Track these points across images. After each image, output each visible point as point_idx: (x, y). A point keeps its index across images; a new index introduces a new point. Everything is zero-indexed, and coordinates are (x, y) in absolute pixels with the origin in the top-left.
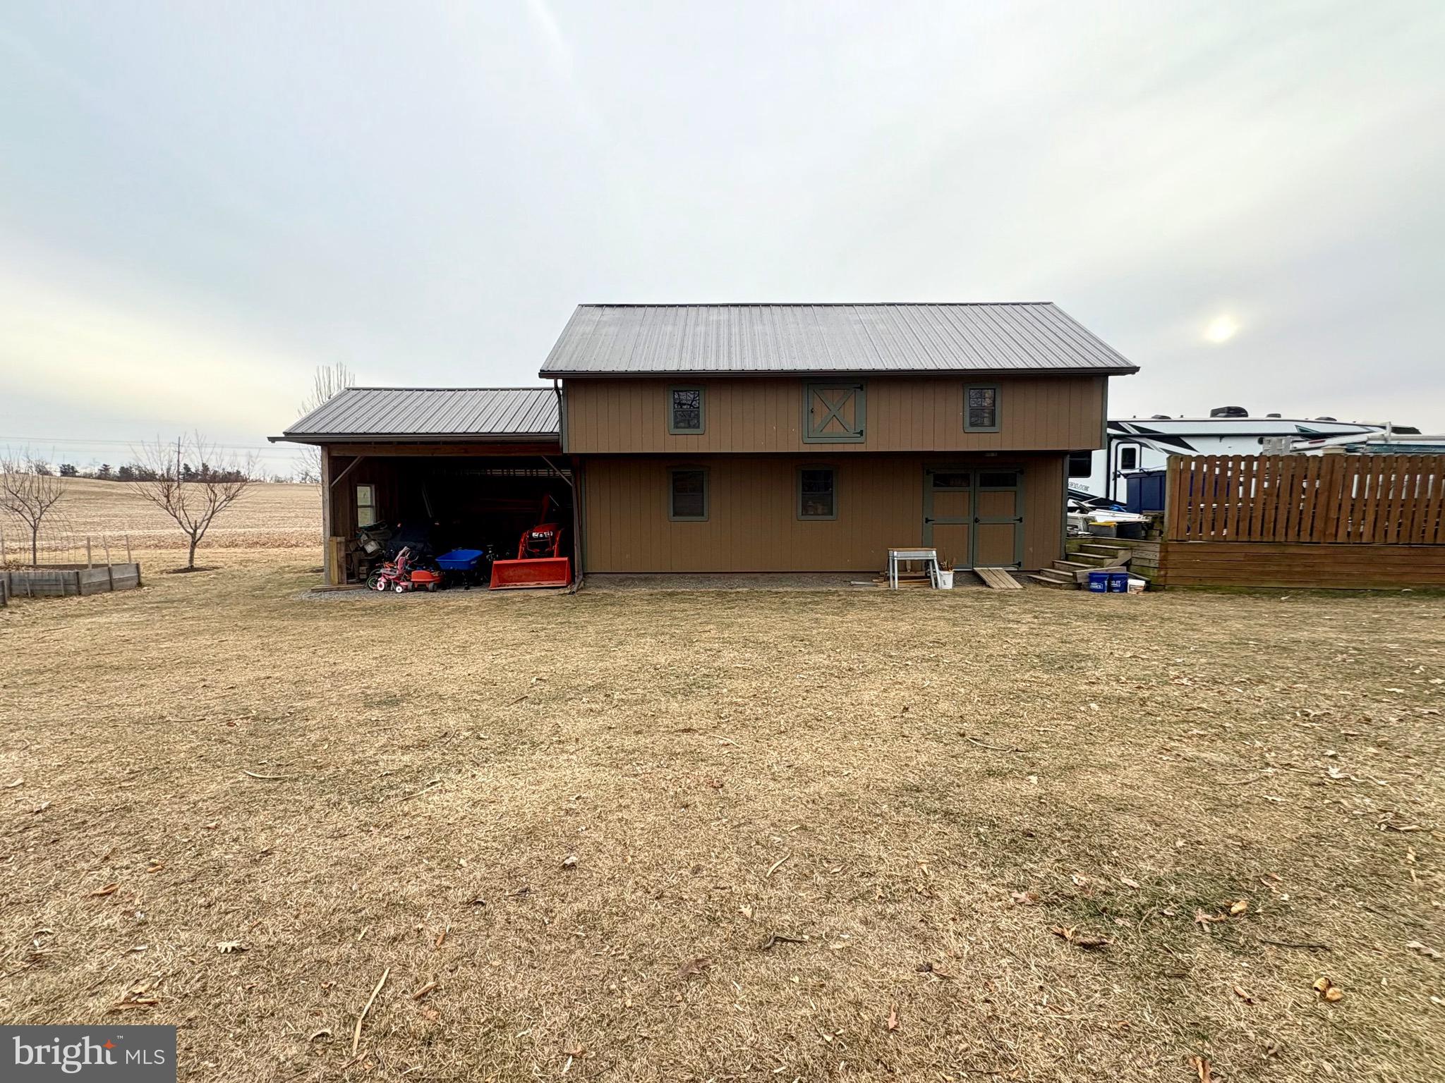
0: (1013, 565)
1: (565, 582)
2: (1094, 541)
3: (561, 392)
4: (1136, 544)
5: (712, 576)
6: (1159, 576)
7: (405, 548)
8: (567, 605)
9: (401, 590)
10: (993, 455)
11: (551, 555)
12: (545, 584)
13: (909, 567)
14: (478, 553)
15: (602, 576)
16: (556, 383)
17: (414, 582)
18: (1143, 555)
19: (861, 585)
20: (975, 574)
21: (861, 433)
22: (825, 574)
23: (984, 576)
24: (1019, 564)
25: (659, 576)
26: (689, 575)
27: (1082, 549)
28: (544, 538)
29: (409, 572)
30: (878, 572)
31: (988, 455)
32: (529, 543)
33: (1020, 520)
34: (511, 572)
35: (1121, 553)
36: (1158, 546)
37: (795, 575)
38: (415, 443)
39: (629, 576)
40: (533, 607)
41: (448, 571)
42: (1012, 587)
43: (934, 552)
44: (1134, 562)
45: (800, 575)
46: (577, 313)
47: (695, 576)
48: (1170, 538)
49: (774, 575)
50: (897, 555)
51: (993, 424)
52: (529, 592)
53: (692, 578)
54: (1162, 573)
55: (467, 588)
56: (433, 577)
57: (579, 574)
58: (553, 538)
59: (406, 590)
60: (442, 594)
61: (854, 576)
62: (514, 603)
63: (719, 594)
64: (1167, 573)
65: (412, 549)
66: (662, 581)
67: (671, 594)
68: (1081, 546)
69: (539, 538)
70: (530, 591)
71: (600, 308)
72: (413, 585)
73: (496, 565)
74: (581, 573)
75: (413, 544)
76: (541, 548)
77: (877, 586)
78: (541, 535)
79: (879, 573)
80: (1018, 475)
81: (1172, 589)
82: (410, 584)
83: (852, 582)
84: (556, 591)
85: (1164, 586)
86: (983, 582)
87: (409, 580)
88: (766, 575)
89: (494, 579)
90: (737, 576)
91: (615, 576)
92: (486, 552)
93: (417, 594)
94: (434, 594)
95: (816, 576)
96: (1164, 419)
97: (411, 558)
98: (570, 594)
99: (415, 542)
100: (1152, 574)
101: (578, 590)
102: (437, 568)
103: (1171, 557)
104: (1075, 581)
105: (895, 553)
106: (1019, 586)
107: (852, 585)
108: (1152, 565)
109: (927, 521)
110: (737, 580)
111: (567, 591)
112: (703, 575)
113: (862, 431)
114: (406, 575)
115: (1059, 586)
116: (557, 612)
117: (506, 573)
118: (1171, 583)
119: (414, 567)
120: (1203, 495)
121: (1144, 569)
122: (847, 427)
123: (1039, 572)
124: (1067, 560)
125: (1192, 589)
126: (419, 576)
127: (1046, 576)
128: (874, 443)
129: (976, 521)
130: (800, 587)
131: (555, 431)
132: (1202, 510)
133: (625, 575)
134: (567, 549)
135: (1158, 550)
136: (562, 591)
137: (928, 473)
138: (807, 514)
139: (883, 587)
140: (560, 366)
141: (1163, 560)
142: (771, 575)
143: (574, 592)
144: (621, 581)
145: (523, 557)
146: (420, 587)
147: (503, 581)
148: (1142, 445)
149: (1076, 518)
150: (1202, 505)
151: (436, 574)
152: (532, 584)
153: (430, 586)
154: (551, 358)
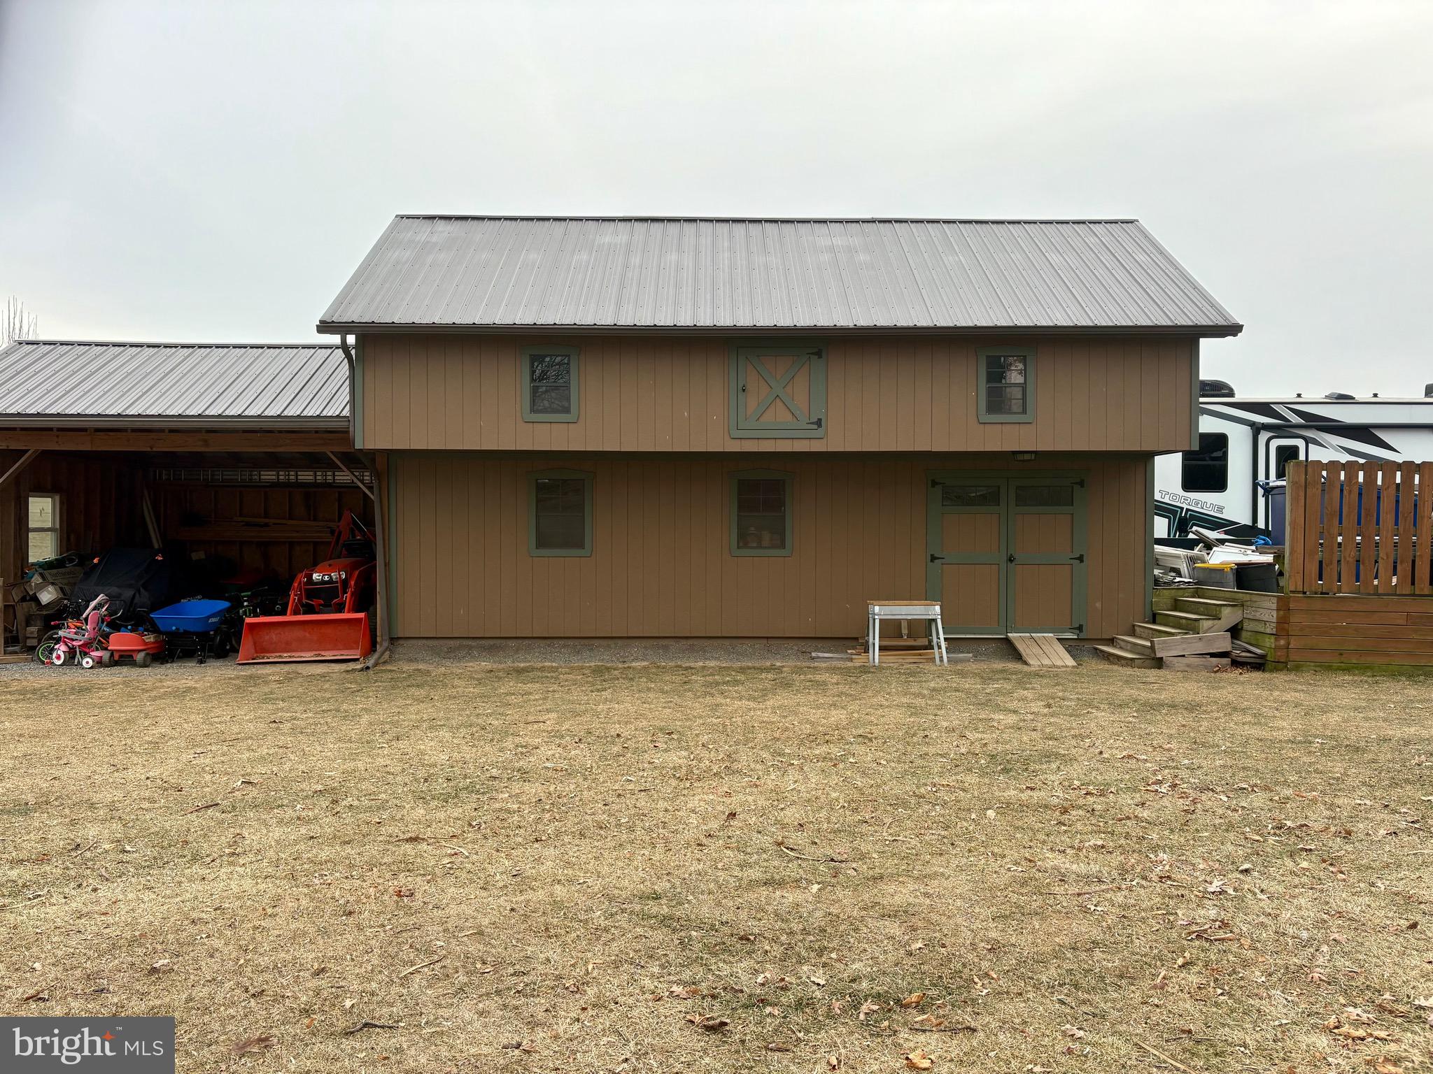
0: (1072, 629)
1: (359, 651)
2: (1197, 593)
3: (353, 352)
4: (1247, 597)
5: (596, 642)
6: (1277, 648)
7: (101, 597)
8: (349, 686)
9: (91, 663)
10: (1027, 457)
11: (340, 609)
12: (329, 655)
13: (905, 631)
14: (224, 605)
15: (420, 642)
16: (344, 341)
17: (112, 652)
18: (1258, 616)
19: (826, 657)
20: (1007, 641)
21: (819, 423)
22: (772, 641)
23: (1021, 647)
24: (1080, 628)
25: (512, 643)
26: (562, 642)
27: (1177, 605)
28: (331, 581)
29: (106, 636)
30: (856, 639)
31: (1020, 457)
32: (306, 589)
33: (1081, 559)
34: (273, 636)
35: (1226, 612)
36: (1275, 600)
37: (727, 642)
38: (161, 430)
39: (465, 642)
40: (295, 688)
41: (170, 634)
42: (1059, 663)
43: (938, 608)
44: (1246, 625)
45: (735, 641)
46: (392, 228)
47: (570, 642)
48: (1293, 589)
49: (695, 642)
50: (880, 611)
51: (1024, 412)
52: (300, 668)
53: (564, 646)
54: (1282, 642)
55: (201, 662)
56: (146, 644)
57: (382, 640)
58: (345, 583)
59: (99, 663)
60: (157, 671)
61: (814, 643)
62: (266, 683)
63: (598, 671)
64: (1289, 644)
65: (111, 598)
66: (517, 651)
67: (520, 671)
68: (1176, 600)
69: (323, 582)
70: (300, 666)
71: (431, 221)
72: (112, 655)
73: (249, 624)
74: (386, 637)
75: (114, 590)
76: (323, 597)
77: (851, 660)
78: (326, 578)
79: (855, 641)
80: (1076, 487)
81: (1297, 668)
82: (105, 655)
83: (814, 654)
84: (343, 667)
85: (1286, 663)
86: (1018, 657)
87: (106, 649)
88: (684, 642)
89: (246, 645)
90: (637, 643)
91: (442, 642)
92: (237, 603)
93: (116, 670)
94: (146, 671)
95: (758, 644)
96: (1343, 399)
97: (111, 612)
98: (362, 670)
99: (118, 587)
100: (1268, 645)
101: (376, 664)
102: (154, 629)
103: (1295, 619)
104: (1153, 655)
105: (877, 609)
106: (1070, 662)
107: (813, 658)
108: (1268, 631)
109: (933, 558)
110: (636, 648)
111: (359, 666)
112: (583, 642)
113: (820, 420)
114: (100, 641)
115: (1129, 662)
116: (328, 695)
117: (267, 638)
118: (1297, 658)
119: (115, 626)
120: (1340, 523)
121: (1259, 637)
122: (797, 413)
123: (1111, 642)
124: (1154, 622)
125: (1328, 668)
126: (121, 641)
127: (1121, 648)
128: (838, 439)
129: (1011, 559)
130: (731, 660)
131: (344, 413)
132: (1340, 544)
133: (458, 642)
134: (365, 600)
135: (1274, 606)
136: (351, 666)
137: (934, 483)
138: (746, 546)
139: (859, 661)
140: (354, 314)
141: (1283, 623)
142: (690, 642)
143: (368, 668)
144: (450, 650)
145: (296, 612)
146: (122, 659)
147: (261, 649)
148: (1308, 441)
149: (1178, 557)
150: (1340, 539)
151: (150, 638)
152: (308, 656)
153: (140, 657)
154: (340, 301)
